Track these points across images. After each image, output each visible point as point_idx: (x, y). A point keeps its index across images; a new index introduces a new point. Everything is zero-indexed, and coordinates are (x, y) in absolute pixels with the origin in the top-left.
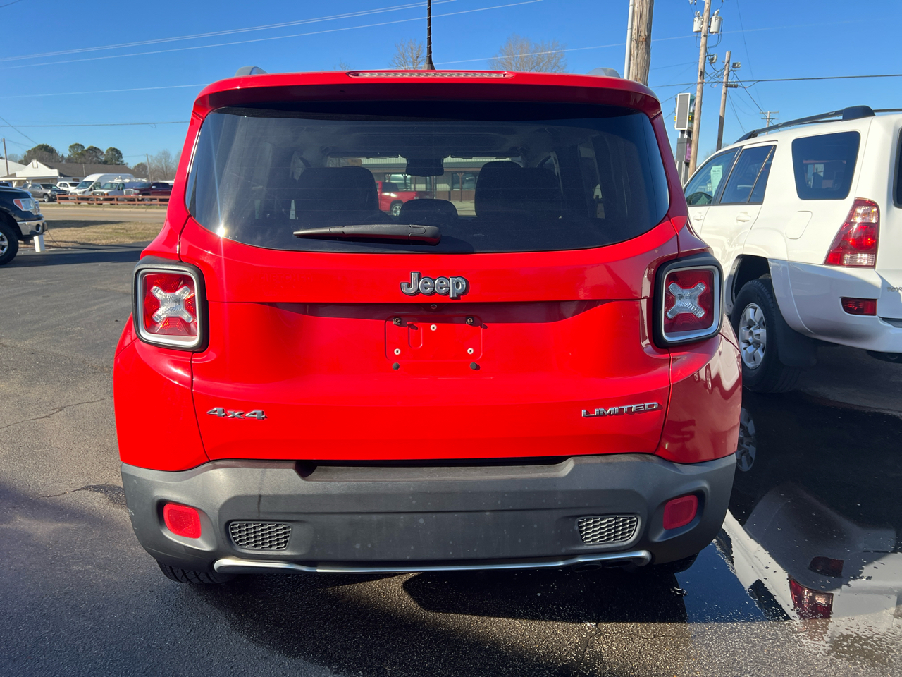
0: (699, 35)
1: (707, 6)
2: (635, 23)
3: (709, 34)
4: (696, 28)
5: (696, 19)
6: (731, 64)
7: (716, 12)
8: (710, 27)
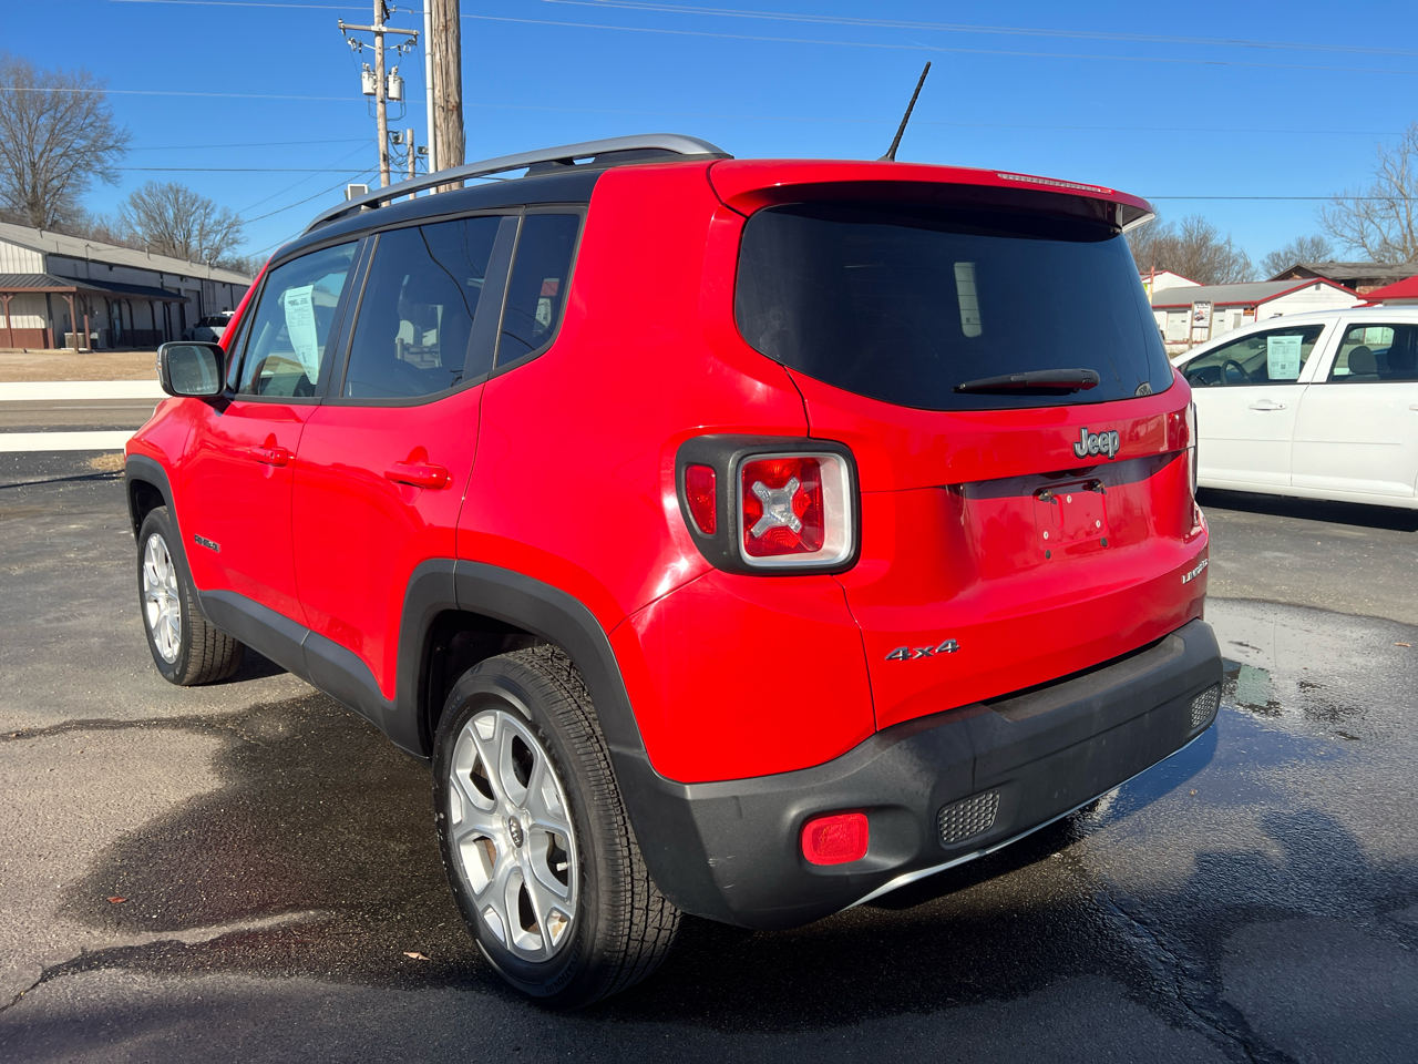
0: (371, 98)
1: (378, 58)
2: (438, 82)
3: (387, 100)
4: (367, 86)
5: (365, 74)
6: (416, 149)
7: (393, 69)
8: (387, 89)
